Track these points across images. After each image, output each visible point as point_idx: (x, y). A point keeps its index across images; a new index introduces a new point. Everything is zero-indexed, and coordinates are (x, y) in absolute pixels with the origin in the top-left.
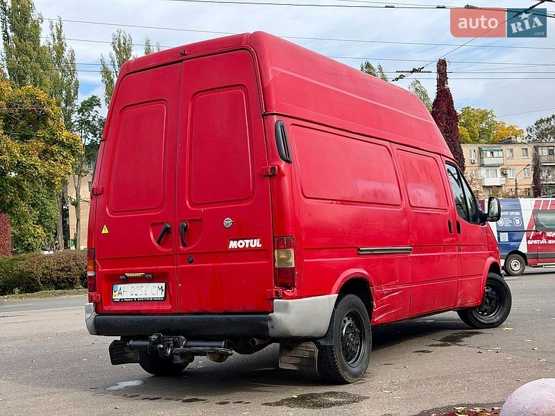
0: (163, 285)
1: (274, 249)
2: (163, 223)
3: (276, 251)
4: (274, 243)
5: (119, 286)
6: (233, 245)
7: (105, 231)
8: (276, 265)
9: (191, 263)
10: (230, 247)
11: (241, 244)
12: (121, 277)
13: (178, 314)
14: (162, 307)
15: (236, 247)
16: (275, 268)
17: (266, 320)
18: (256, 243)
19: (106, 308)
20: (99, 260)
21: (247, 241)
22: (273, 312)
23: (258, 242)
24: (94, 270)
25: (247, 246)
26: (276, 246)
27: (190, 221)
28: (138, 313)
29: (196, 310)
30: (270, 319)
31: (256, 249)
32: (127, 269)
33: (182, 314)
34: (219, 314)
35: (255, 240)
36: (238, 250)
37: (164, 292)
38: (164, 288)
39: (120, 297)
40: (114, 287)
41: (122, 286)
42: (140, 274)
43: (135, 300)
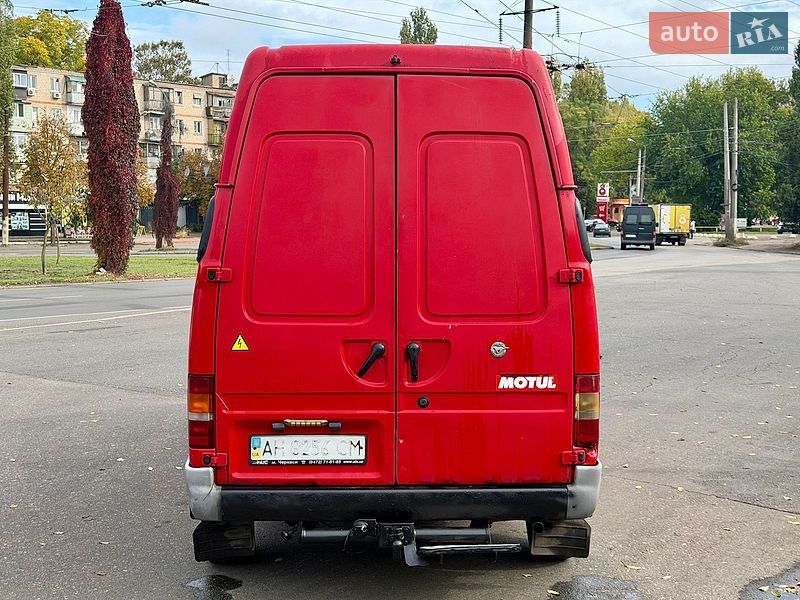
0: (362, 439)
1: (575, 393)
2: (369, 341)
3: (578, 395)
4: (575, 383)
5: (264, 439)
6: (506, 383)
7: (240, 345)
8: (577, 416)
9: (423, 407)
10: (501, 386)
11: (521, 383)
12: (276, 425)
13: (396, 486)
14: (359, 476)
15: (511, 387)
16: (575, 420)
17: (565, 495)
18: (547, 383)
19: (236, 475)
20: (224, 396)
21: (532, 379)
22: (572, 482)
23: (551, 382)
24: (213, 411)
25: (531, 386)
26: (578, 388)
27: (423, 342)
28: (313, 485)
29: (432, 481)
30: (572, 495)
31: (546, 391)
32: (291, 412)
33: (407, 487)
34: (475, 487)
35: (546, 378)
36: (514, 392)
37: (363, 451)
38: (363, 444)
39: (268, 457)
40: (255, 440)
41: (271, 439)
42: (319, 422)
43: (303, 462)
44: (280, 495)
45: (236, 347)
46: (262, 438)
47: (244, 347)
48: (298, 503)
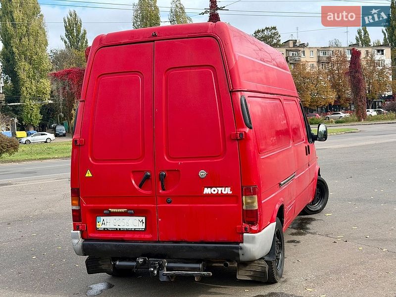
0: (144, 219)
1: (242, 197)
2: (143, 171)
3: (244, 197)
4: (242, 191)
5: (102, 218)
6: (207, 191)
7: (89, 174)
8: (244, 207)
9: (169, 203)
10: (204, 193)
11: (214, 191)
12: (105, 212)
13: (159, 242)
14: (142, 236)
15: (210, 193)
16: (243, 210)
17: (238, 248)
18: (227, 191)
19: (91, 235)
20: (84, 198)
21: (220, 189)
22: (243, 243)
23: (229, 190)
24: (79, 205)
25: (220, 192)
26: (244, 193)
27: (168, 171)
28: (122, 240)
29: (175, 239)
30: (241, 248)
31: (227, 195)
32: (110, 205)
33: (163, 242)
34: (195, 243)
35: (227, 188)
36: (211, 195)
37: (144, 224)
38: (144, 221)
39: (103, 226)
40: (98, 219)
41: (105, 218)
42: (123, 210)
43: (118, 229)
44: (107, 245)
45: (87, 175)
47: (90, 175)
48: (114, 248)
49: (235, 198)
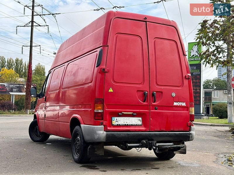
0: (141, 118)
2: (143, 91)
3: (190, 108)
5: (116, 118)
6: (175, 104)
9: (156, 110)
10: (174, 105)
11: (178, 104)
12: (120, 114)
13: (150, 131)
14: (140, 128)
16: (190, 114)
17: (189, 134)
18: (184, 104)
19: (109, 128)
20: (106, 104)
21: (181, 103)
22: (191, 131)
24: (103, 109)
25: (181, 105)
26: (190, 106)
27: (157, 92)
28: (129, 131)
30: (191, 134)
31: (184, 106)
32: (124, 110)
33: (153, 132)
36: (177, 106)
37: (141, 122)
38: (141, 120)
39: (117, 123)
40: (113, 118)
41: (118, 118)
42: (131, 113)
43: (126, 125)
44: (122, 134)
45: (110, 91)
46: (115, 118)
47: (112, 91)
48: (126, 136)
49: (187, 108)
